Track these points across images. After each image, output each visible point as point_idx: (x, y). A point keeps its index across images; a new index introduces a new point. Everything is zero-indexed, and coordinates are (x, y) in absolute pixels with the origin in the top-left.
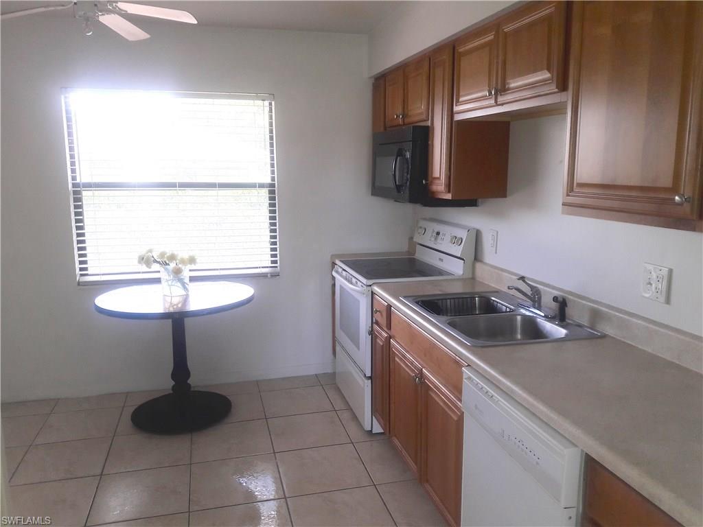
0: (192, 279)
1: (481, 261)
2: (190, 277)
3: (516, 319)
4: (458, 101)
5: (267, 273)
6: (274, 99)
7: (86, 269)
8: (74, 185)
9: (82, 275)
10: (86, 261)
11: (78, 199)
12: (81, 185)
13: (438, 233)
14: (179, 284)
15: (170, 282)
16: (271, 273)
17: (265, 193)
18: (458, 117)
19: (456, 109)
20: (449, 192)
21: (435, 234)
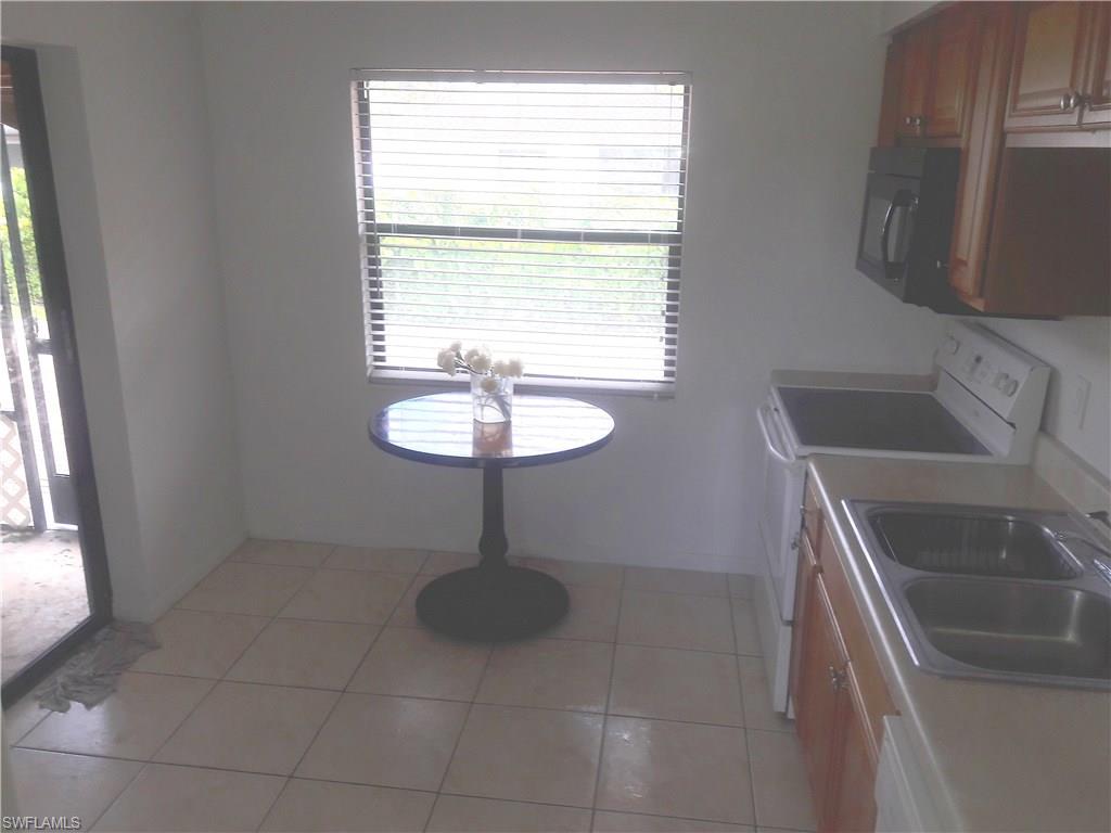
0: (520, 390)
1: (1052, 437)
2: (515, 385)
3: (1073, 597)
4: (1014, 109)
5: (653, 392)
6: (692, 83)
7: (382, 359)
8: (369, 228)
9: (377, 367)
10: (383, 346)
11: (373, 250)
12: (376, 227)
13: (978, 359)
14: (495, 404)
15: (483, 400)
16: (658, 393)
17: (662, 250)
18: (1011, 142)
19: (1010, 123)
20: (981, 295)
21: (973, 360)
